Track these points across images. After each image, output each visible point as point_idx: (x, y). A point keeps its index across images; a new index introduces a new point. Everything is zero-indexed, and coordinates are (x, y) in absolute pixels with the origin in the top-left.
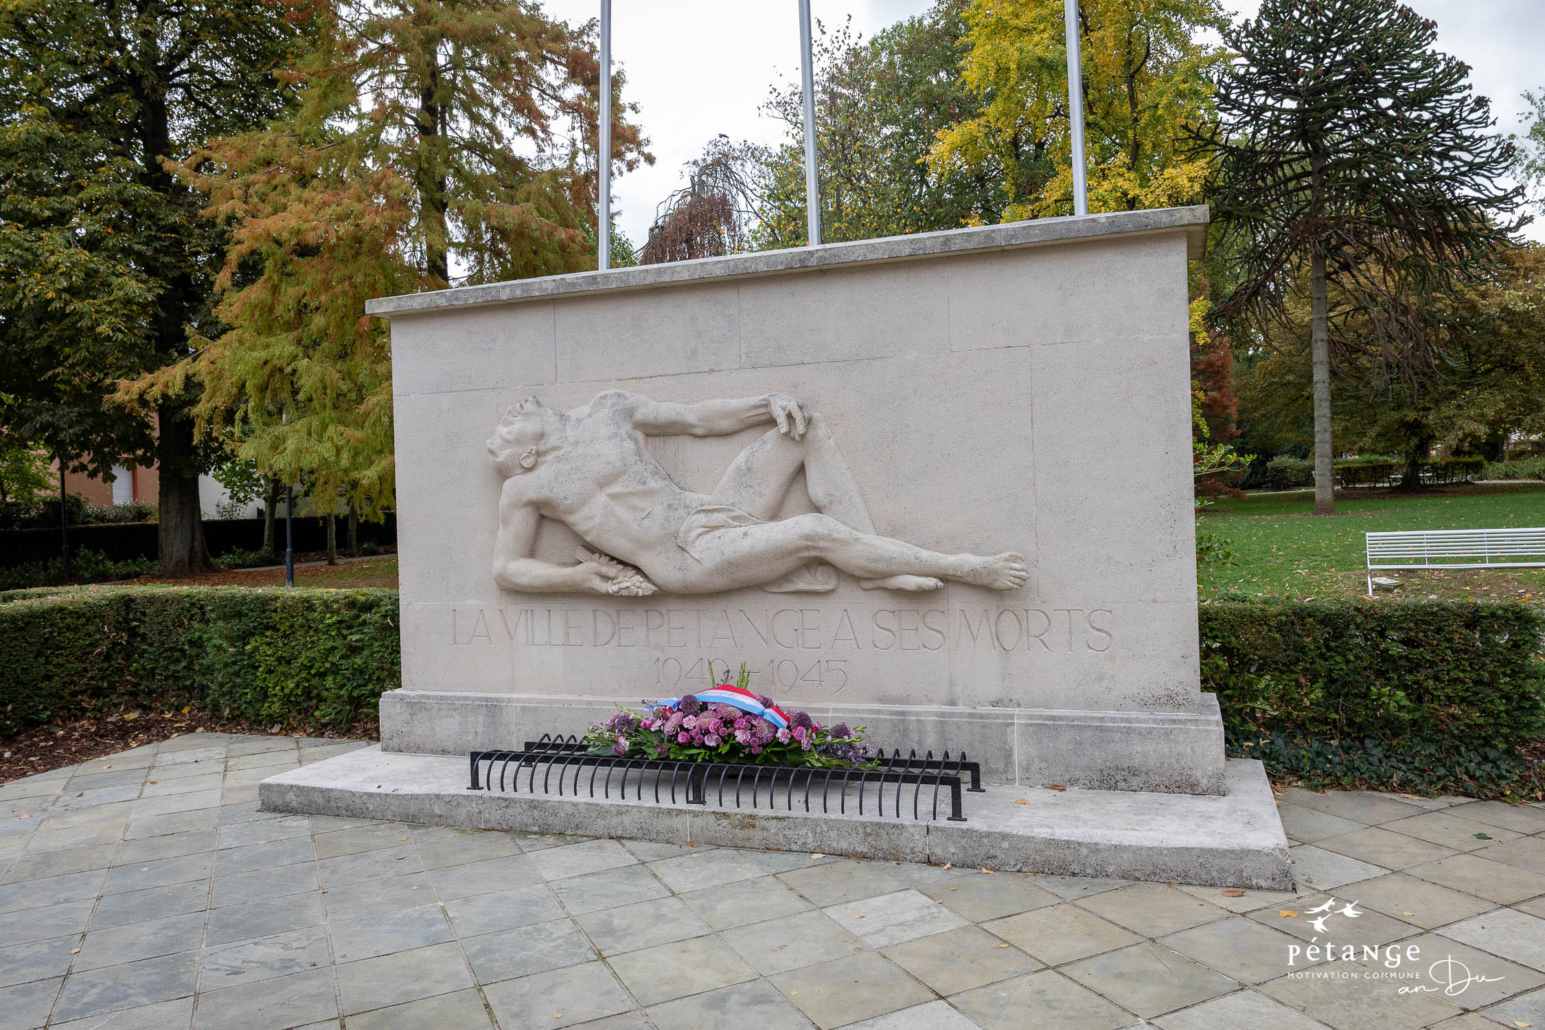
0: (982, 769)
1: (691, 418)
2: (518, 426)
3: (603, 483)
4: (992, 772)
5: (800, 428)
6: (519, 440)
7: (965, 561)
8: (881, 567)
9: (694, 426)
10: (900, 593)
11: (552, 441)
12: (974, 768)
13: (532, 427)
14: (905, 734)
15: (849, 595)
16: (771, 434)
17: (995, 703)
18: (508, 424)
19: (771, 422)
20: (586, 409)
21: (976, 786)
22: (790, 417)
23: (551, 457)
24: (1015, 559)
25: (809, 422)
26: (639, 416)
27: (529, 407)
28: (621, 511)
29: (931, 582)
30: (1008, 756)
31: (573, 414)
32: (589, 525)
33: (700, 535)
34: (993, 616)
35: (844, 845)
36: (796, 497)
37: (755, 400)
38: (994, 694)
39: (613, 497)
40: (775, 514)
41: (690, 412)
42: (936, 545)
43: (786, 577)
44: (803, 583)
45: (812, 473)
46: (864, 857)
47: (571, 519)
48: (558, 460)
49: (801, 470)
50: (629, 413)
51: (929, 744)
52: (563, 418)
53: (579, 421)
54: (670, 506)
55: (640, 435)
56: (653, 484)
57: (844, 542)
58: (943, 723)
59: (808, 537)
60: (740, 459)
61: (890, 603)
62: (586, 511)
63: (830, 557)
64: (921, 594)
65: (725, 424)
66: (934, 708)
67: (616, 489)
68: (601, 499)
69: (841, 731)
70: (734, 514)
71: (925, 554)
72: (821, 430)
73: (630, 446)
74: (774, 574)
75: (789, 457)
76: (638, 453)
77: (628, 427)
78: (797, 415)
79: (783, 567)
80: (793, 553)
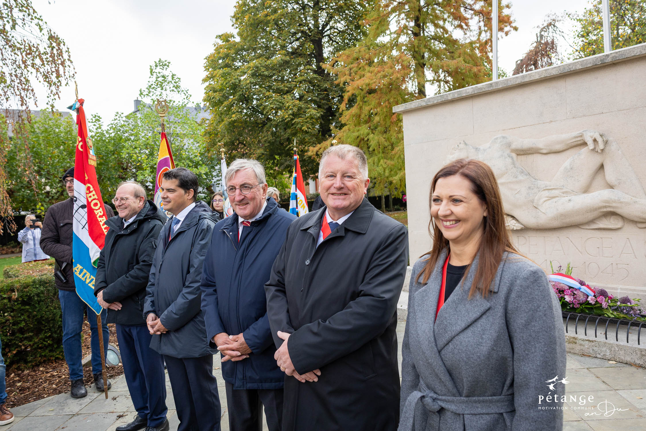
1: (540, 145)
2: (457, 155)
5: (601, 146)
9: (541, 149)
13: (463, 155)
15: (630, 231)
16: (584, 150)
18: (452, 154)
19: (585, 144)
20: (488, 145)
22: (595, 140)
25: (606, 143)
26: (513, 146)
27: (462, 146)
28: (505, 191)
31: (482, 147)
33: (545, 201)
35: (628, 359)
36: (598, 181)
37: (575, 133)
39: (501, 184)
40: (586, 190)
41: (541, 143)
43: (592, 221)
44: (604, 223)
45: (608, 168)
46: (640, 366)
49: (602, 167)
50: (509, 145)
52: (477, 149)
53: (484, 150)
54: (529, 188)
55: (514, 155)
56: (521, 177)
57: (627, 204)
59: (606, 202)
60: (567, 164)
63: (619, 211)
65: (558, 147)
67: (502, 180)
69: (626, 300)
70: (564, 190)
72: (613, 147)
73: (509, 160)
74: (586, 220)
75: (595, 161)
76: (513, 163)
77: (508, 151)
78: (599, 140)
79: (591, 216)
80: (596, 209)
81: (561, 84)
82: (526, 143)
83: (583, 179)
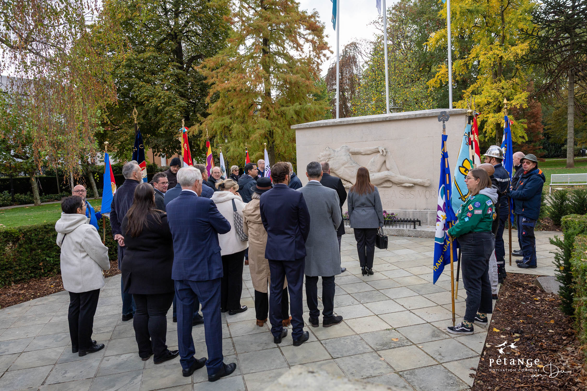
0: (421, 222)
1: (362, 151)
2: (325, 153)
3: (343, 164)
4: (423, 223)
5: (385, 154)
6: (325, 156)
7: (419, 180)
8: (401, 182)
9: (362, 153)
10: (405, 187)
11: (332, 156)
12: (420, 221)
13: (328, 153)
14: (406, 215)
15: (395, 188)
16: (379, 154)
17: (424, 209)
18: (322, 152)
19: (379, 152)
20: (339, 149)
21: (420, 225)
22: (383, 151)
23: (332, 159)
24: (428, 180)
25: (387, 152)
26: (351, 151)
27: (327, 149)
28: (347, 170)
29: (411, 185)
30: (427, 219)
31: (336, 150)
32: (340, 173)
34: (425, 191)
35: (393, 234)
36: (384, 167)
37: (375, 147)
38: (424, 207)
39: (345, 167)
40: (379, 171)
41: (362, 150)
42: (413, 177)
43: (381, 184)
44: (385, 185)
45: (387, 162)
46: (396, 236)
47: (336, 172)
48: (334, 160)
49: (385, 162)
50: (349, 150)
51: (411, 217)
52: (334, 151)
53: (338, 151)
55: (351, 154)
56: (354, 165)
57: (394, 177)
58: (413, 213)
59: (387, 176)
60: (372, 160)
61: (403, 189)
62: (340, 170)
63: (391, 180)
64: (409, 187)
65: (369, 152)
66: (412, 210)
67: (346, 166)
68: (343, 168)
69: (392, 214)
70: (371, 171)
71: (410, 179)
72: (389, 154)
73: (349, 157)
74: (379, 183)
75: (382, 159)
76: (350, 158)
77: (348, 153)
78: (384, 151)
79: (381, 182)
80: (383, 179)
81: (370, 126)
82: (356, 149)
83: (378, 166)
